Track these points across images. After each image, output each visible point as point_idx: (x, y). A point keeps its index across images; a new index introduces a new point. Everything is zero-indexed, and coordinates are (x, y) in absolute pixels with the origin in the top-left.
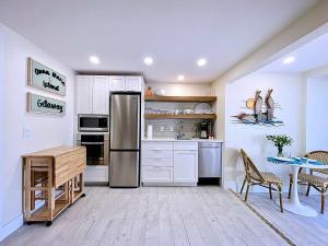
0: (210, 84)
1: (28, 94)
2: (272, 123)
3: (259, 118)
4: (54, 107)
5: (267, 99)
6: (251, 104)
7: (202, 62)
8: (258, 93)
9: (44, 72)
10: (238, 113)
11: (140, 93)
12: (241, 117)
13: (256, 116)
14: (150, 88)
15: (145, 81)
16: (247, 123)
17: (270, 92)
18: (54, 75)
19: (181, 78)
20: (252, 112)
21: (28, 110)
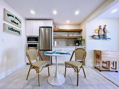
0: (79, 25)
1: (4, 24)
2: (106, 39)
3: (101, 37)
4: (16, 31)
5: (104, 29)
6: (97, 31)
7: (77, 13)
8: (100, 26)
9: (11, 16)
10: (92, 35)
11: (51, 27)
12: (93, 37)
13: (99, 36)
14: (55, 26)
15: (54, 24)
16: (95, 39)
17: (105, 26)
18: (16, 18)
19: (68, 22)
20: (97, 34)
21: (4, 31)
